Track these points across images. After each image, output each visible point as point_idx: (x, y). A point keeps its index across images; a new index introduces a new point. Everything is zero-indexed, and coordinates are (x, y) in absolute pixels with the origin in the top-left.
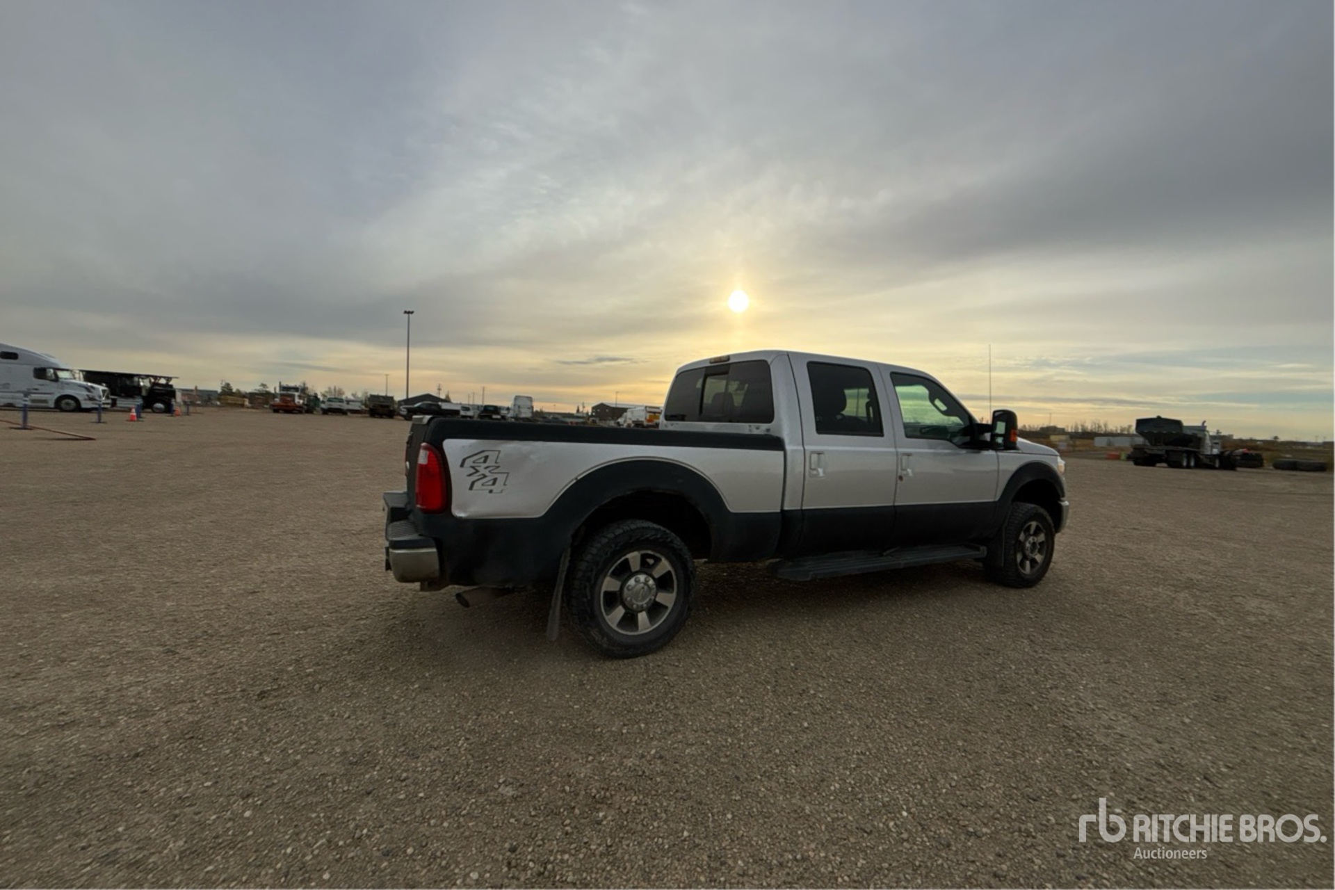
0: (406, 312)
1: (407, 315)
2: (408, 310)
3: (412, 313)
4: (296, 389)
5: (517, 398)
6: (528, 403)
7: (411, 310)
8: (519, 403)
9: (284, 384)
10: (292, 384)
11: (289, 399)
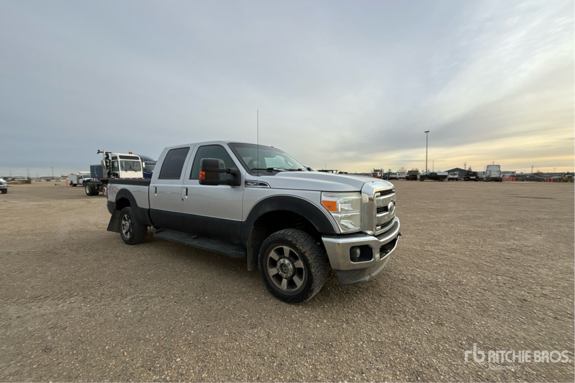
0: (425, 132)
1: (426, 133)
2: (426, 131)
3: (429, 131)
4: (378, 171)
5: (488, 166)
6: (498, 169)
7: (428, 131)
8: (490, 169)
9: (375, 169)
10: (378, 169)
11: (375, 175)
